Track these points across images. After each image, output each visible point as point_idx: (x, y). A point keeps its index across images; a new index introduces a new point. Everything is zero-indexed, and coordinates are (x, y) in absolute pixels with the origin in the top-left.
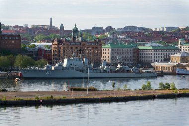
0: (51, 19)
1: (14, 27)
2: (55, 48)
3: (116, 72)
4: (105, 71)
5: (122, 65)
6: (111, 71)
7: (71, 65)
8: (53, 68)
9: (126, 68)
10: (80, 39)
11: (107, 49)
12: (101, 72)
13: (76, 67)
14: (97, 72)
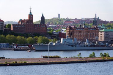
0: (96, 14)
1: (74, 19)
2: (68, 32)
3: (94, 46)
4: (87, 46)
5: (99, 42)
6: (91, 46)
7: (65, 42)
8: (54, 44)
9: (101, 44)
10: (84, 26)
11: (102, 32)
12: (84, 47)
13: (68, 43)
14: (82, 47)
